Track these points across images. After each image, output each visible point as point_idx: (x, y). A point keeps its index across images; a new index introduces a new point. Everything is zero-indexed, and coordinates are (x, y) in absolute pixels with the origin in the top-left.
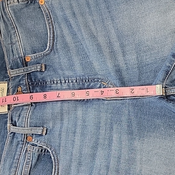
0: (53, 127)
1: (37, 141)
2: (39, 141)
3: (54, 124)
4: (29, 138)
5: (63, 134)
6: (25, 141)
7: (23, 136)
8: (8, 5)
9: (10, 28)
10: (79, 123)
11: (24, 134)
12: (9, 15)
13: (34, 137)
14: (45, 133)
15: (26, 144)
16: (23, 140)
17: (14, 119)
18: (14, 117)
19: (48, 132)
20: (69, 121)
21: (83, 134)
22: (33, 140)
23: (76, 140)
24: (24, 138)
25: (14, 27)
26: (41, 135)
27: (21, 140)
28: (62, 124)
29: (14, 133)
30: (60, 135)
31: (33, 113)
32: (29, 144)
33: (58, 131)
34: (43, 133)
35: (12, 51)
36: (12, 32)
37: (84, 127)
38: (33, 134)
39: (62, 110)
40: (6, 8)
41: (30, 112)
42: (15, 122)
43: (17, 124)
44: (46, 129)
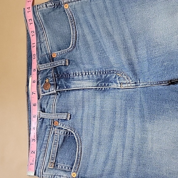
0: (76, 113)
1: (63, 125)
2: (64, 125)
3: (77, 110)
4: (56, 122)
5: (85, 119)
6: (52, 125)
7: (51, 121)
8: (38, 9)
9: (39, 29)
10: (98, 109)
11: (51, 119)
12: (38, 18)
13: (59, 122)
14: (69, 118)
15: (53, 128)
16: (50, 124)
17: (43, 107)
18: (43, 104)
19: (72, 118)
20: (89, 107)
21: (101, 118)
22: (59, 124)
23: (96, 124)
24: (52, 122)
25: (42, 28)
26: (66, 120)
27: (49, 124)
28: (83, 110)
29: (43, 119)
30: (82, 119)
31: (59, 100)
32: (56, 128)
33: (80, 116)
34: (68, 118)
35: (41, 49)
36: (41, 32)
37: (102, 112)
38: (59, 119)
39: (83, 98)
40: (36, 12)
41: (56, 100)
42: (44, 108)
43: (46, 111)
44: (70, 114)
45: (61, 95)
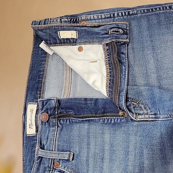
0: (80, 152)
1: (65, 167)
2: (66, 167)
3: (81, 148)
4: (56, 163)
5: (91, 160)
6: (52, 167)
7: (51, 161)
10: (107, 147)
11: (51, 159)
13: (61, 162)
14: (72, 158)
15: (53, 170)
16: (50, 166)
17: (43, 143)
18: (43, 140)
19: (75, 158)
20: (96, 145)
21: (111, 160)
22: (60, 165)
23: (105, 167)
24: (51, 163)
26: (68, 160)
27: (48, 166)
28: (89, 148)
29: (42, 157)
30: (87, 161)
31: (60, 134)
32: (56, 170)
33: (85, 156)
34: (70, 158)
37: (112, 152)
38: (60, 159)
39: (88, 133)
41: (58, 134)
42: (44, 145)
43: (45, 147)
44: (73, 153)
45: (62, 128)
